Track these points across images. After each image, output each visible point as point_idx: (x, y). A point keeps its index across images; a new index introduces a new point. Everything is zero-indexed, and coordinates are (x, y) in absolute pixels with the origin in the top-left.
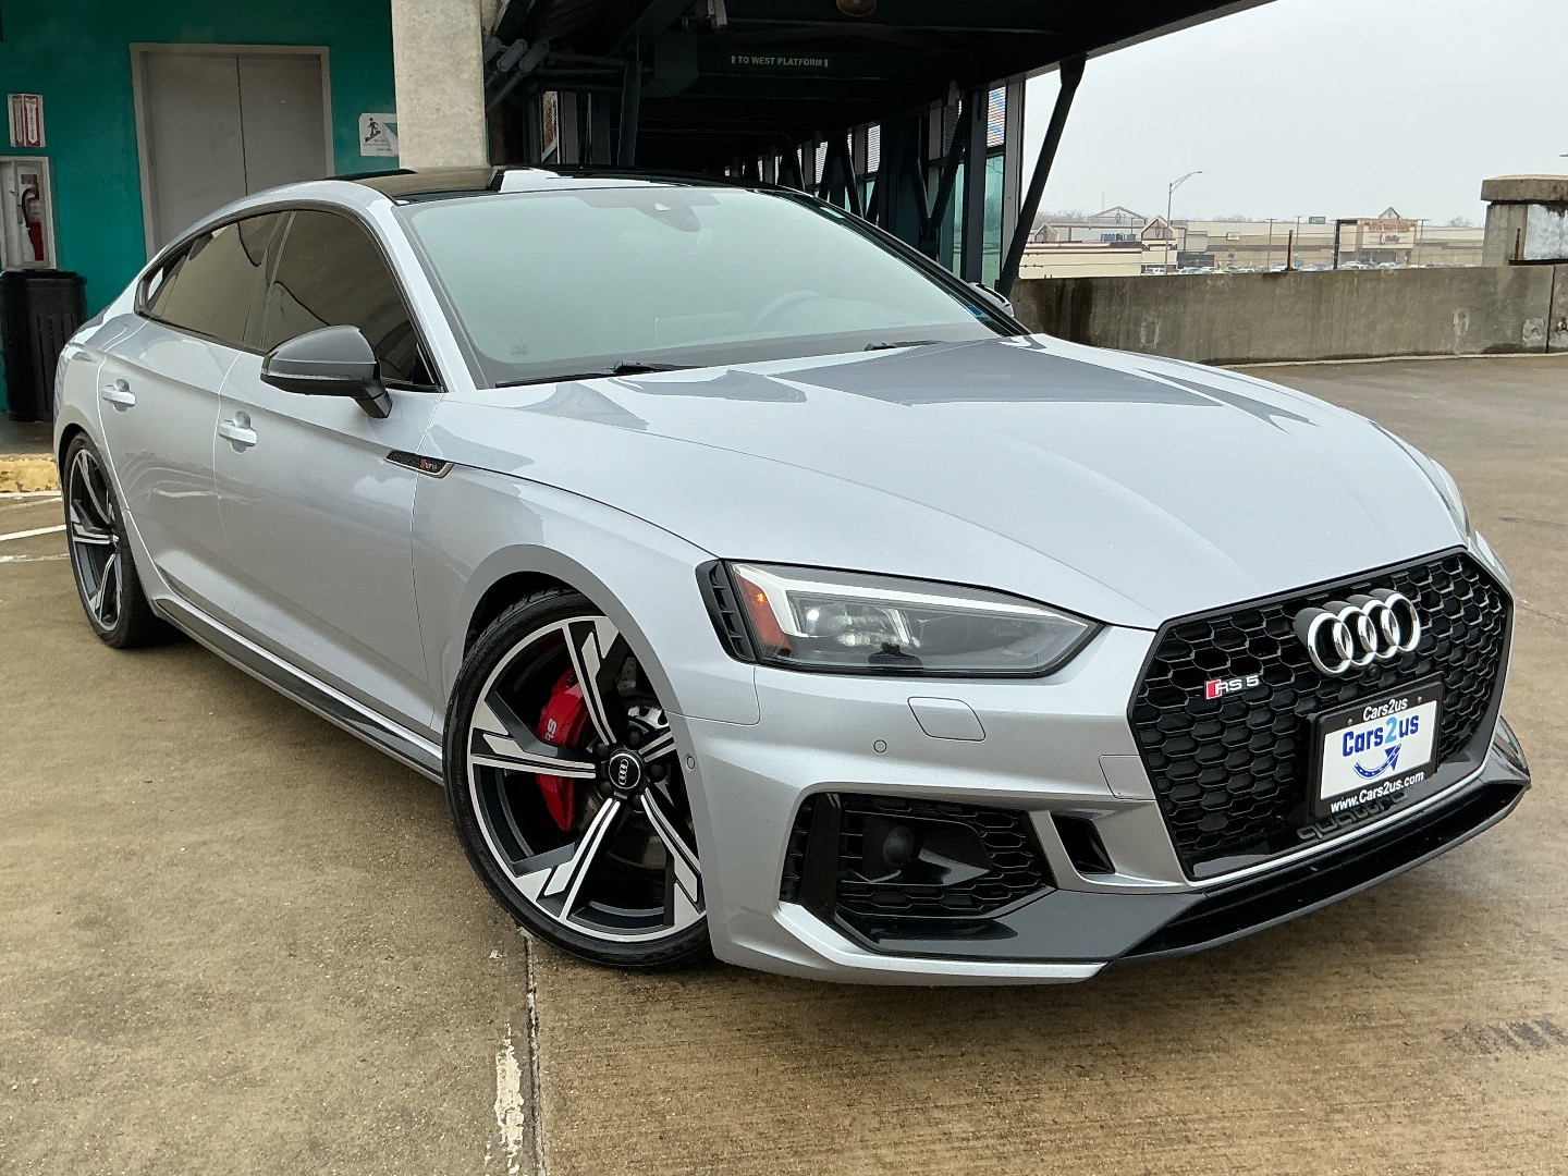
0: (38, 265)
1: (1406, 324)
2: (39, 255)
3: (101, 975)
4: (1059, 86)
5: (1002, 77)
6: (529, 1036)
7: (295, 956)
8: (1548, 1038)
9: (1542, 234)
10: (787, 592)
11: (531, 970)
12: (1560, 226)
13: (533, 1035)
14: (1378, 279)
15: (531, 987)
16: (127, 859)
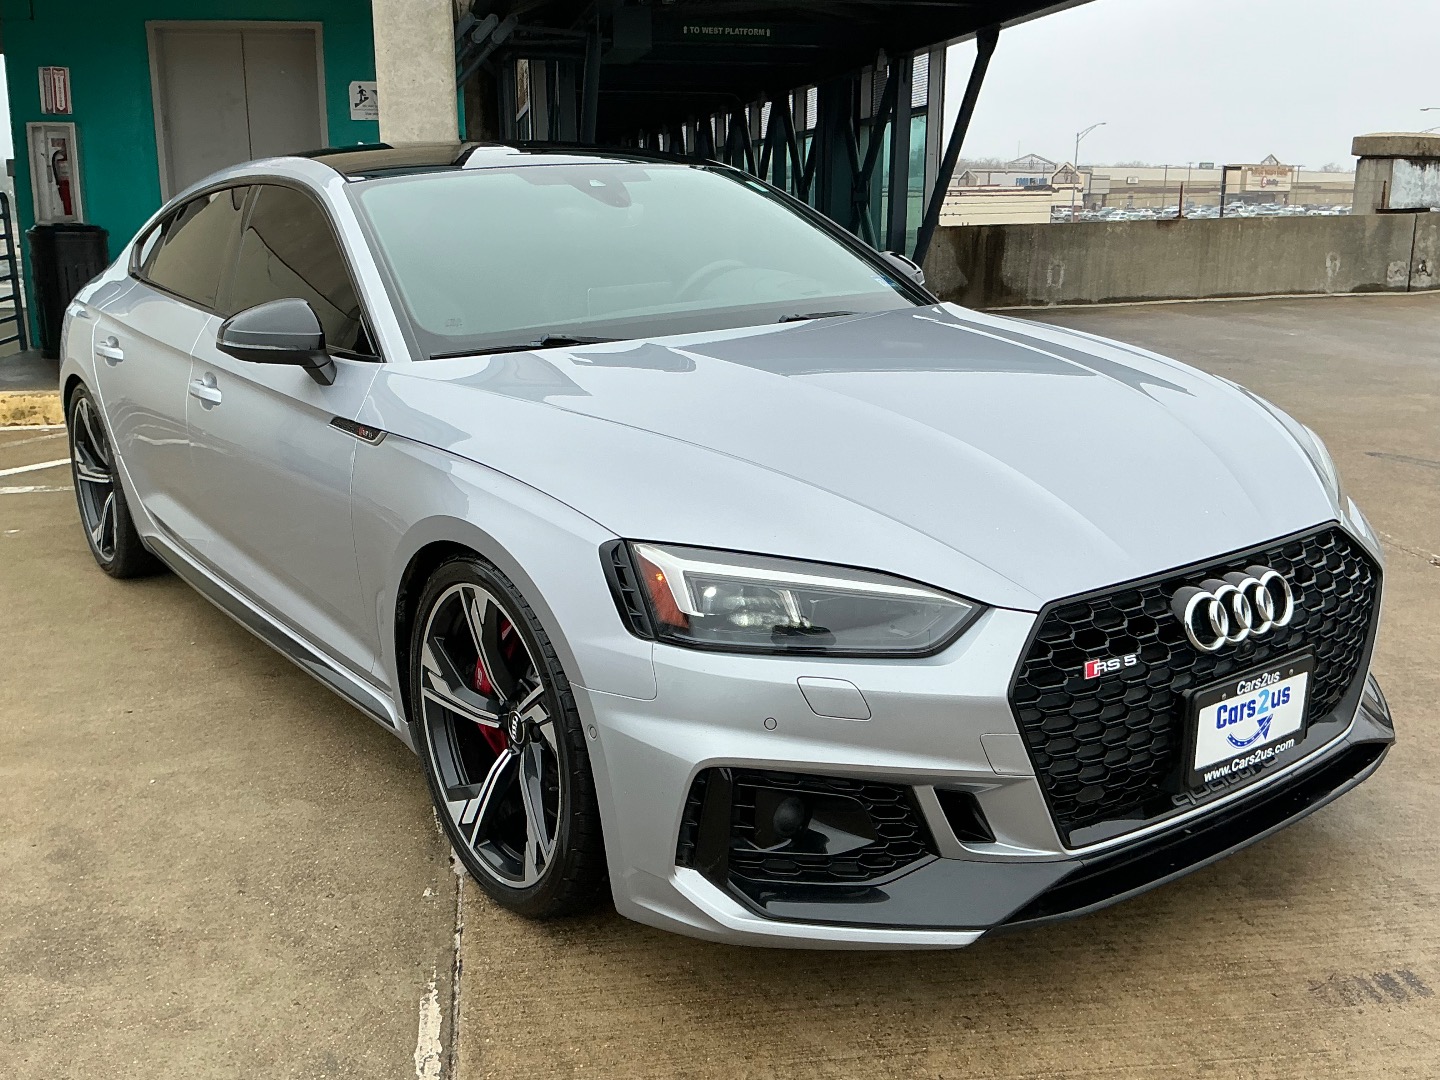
0: (66, 219)
1: (1284, 266)
2: (68, 210)
3: (66, 909)
4: (976, 52)
5: (924, 45)
6: (453, 980)
7: (244, 893)
8: (1408, 989)
9: (1406, 186)
10: (684, 572)
11: (459, 908)
12: (1421, 179)
13: (457, 978)
14: (1260, 226)
15: (458, 927)
16: (102, 790)
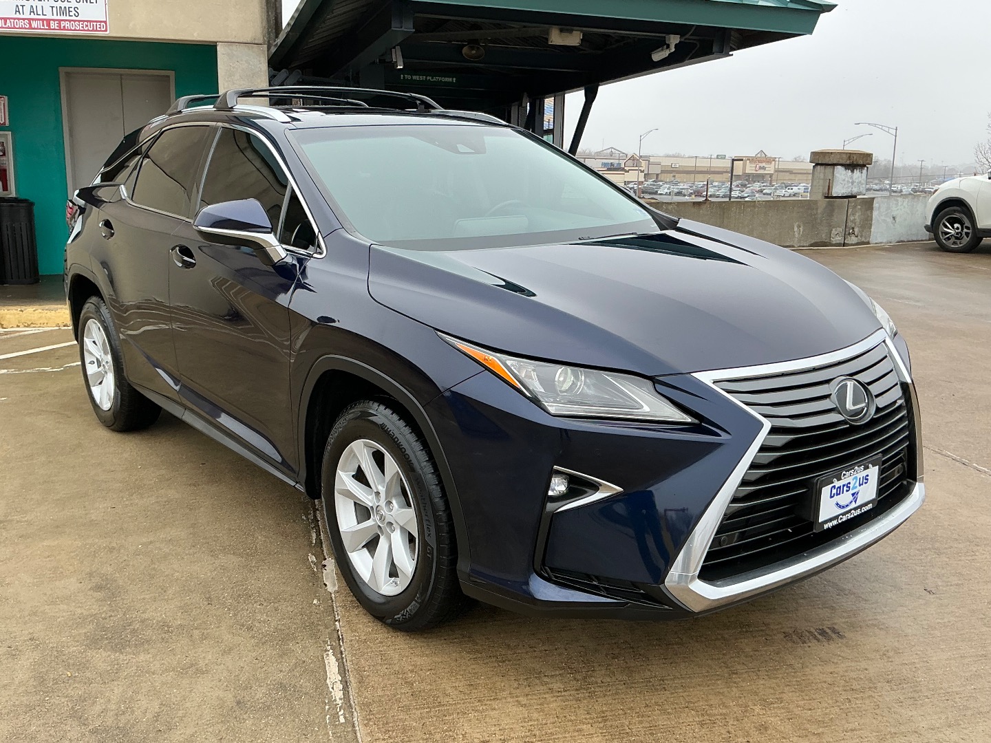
2: (5, 188)
3: (111, 616)
5: (552, 92)
6: (340, 645)
7: (211, 604)
8: (833, 636)
9: (842, 182)
11: (335, 609)
14: (754, 207)
15: (337, 619)
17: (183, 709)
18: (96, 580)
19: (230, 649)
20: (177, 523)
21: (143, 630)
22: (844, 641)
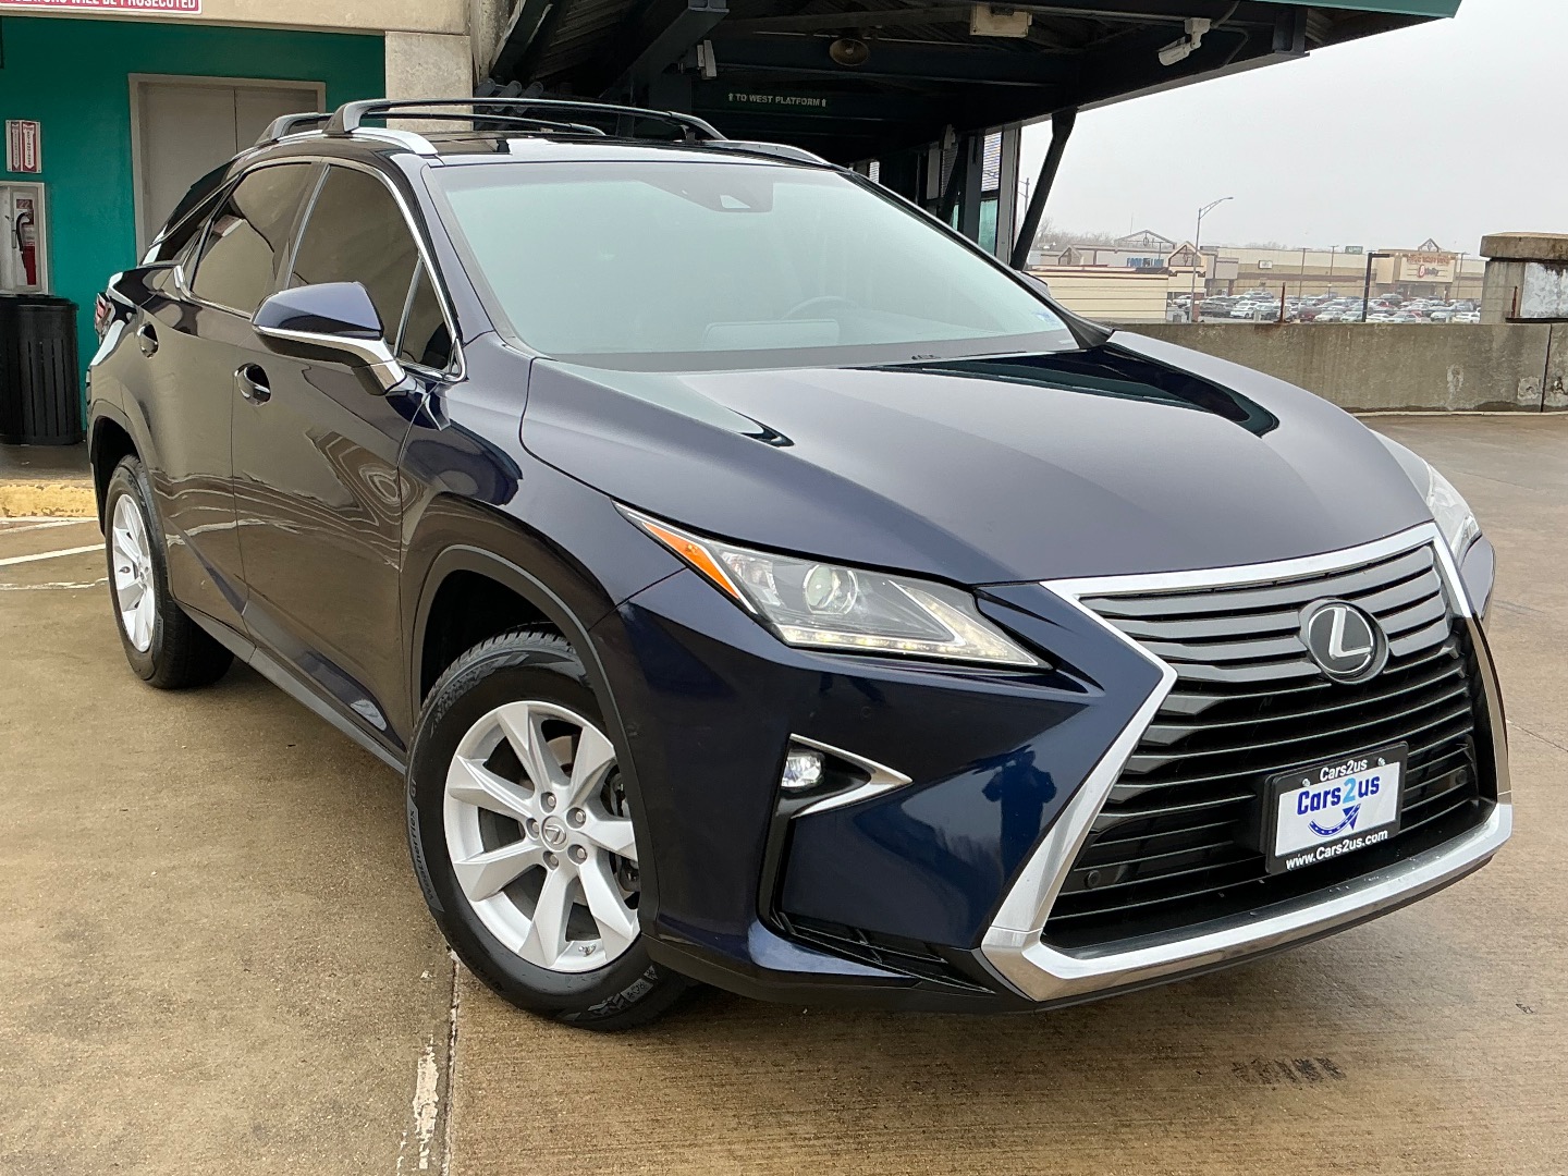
2: (32, 279)
4: (1050, 136)
5: (997, 123)
6: (449, 1045)
7: (249, 971)
9: (1539, 293)
11: (456, 989)
12: (1558, 285)
14: (1371, 334)
15: (455, 1004)
16: (103, 880)
17: (162, 1134)
18: (69, 923)
19: (265, 1043)
20: (224, 838)
21: (126, 1006)
22: (1341, 1083)
